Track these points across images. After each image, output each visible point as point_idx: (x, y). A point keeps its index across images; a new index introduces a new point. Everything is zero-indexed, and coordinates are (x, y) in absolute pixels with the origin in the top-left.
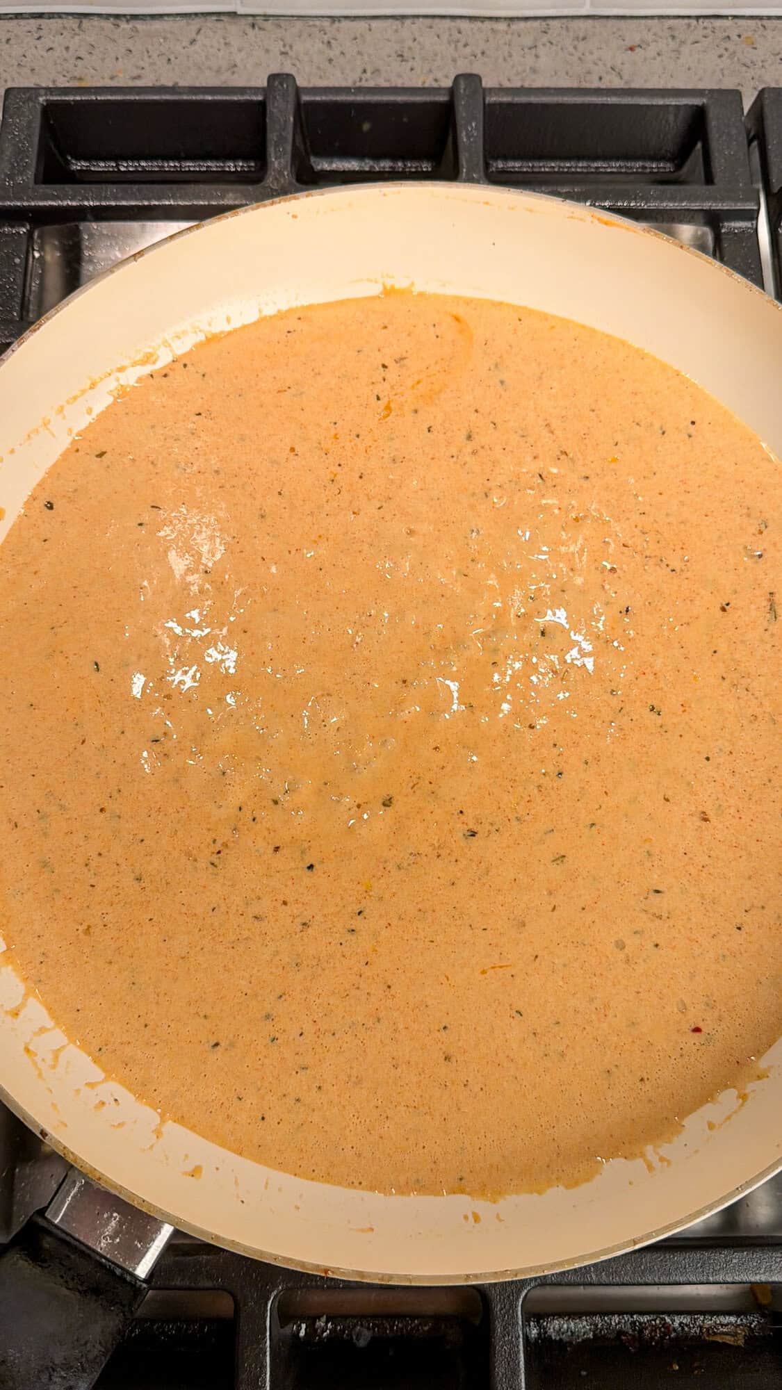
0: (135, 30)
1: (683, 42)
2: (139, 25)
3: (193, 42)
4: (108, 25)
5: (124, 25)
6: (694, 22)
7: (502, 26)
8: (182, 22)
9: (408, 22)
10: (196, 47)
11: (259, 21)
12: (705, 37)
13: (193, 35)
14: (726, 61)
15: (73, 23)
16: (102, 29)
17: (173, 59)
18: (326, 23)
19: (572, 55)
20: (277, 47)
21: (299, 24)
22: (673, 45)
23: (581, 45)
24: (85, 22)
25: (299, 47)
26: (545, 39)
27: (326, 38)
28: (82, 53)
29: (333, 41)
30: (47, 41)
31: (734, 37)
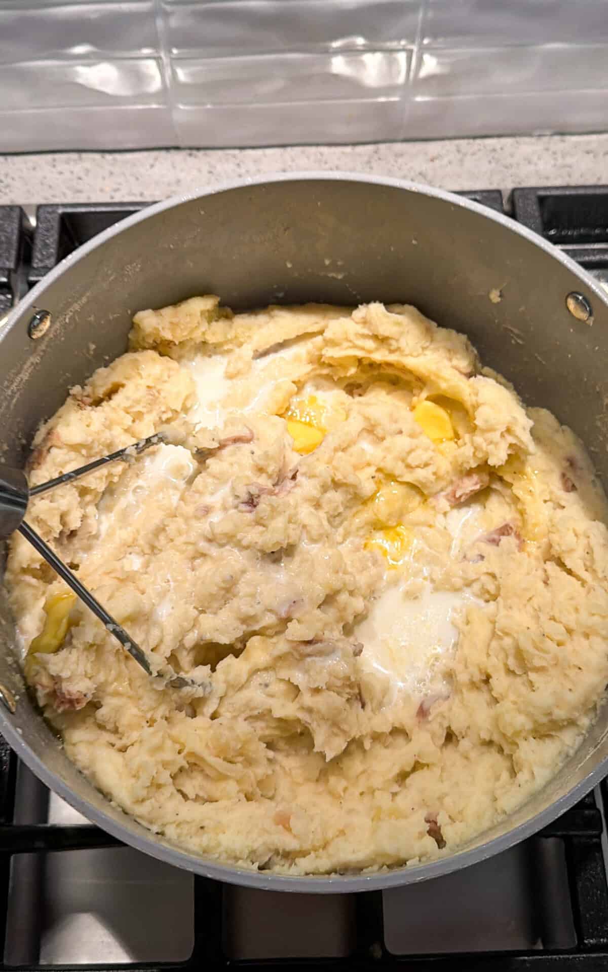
0: (115, 160)
1: (465, 155)
2: (118, 156)
3: (152, 166)
4: (97, 156)
5: (109, 157)
6: (471, 141)
7: (348, 149)
8: (145, 154)
9: (289, 149)
10: (156, 169)
11: (194, 152)
12: (479, 150)
13: (151, 161)
14: (493, 165)
15: (74, 156)
16: (94, 160)
17: (140, 178)
18: (237, 152)
19: (393, 166)
20: (205, 169)
21: (220, 153)
22: (459, 156)
23: (400, 160)
24: (84, 155)
25: (219, 168)
26: (376, 157)
27: (237, 161)
28: (82, 175)
29: (241, 164)
30: (60, 167)
31: (499, 150)
